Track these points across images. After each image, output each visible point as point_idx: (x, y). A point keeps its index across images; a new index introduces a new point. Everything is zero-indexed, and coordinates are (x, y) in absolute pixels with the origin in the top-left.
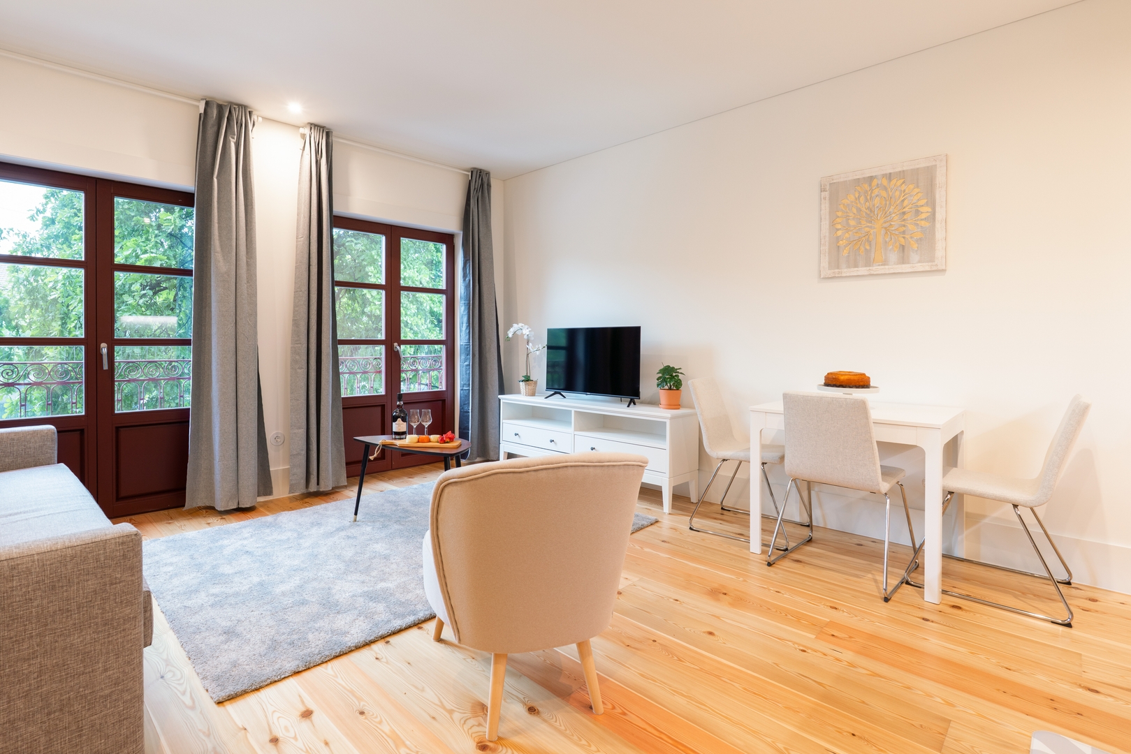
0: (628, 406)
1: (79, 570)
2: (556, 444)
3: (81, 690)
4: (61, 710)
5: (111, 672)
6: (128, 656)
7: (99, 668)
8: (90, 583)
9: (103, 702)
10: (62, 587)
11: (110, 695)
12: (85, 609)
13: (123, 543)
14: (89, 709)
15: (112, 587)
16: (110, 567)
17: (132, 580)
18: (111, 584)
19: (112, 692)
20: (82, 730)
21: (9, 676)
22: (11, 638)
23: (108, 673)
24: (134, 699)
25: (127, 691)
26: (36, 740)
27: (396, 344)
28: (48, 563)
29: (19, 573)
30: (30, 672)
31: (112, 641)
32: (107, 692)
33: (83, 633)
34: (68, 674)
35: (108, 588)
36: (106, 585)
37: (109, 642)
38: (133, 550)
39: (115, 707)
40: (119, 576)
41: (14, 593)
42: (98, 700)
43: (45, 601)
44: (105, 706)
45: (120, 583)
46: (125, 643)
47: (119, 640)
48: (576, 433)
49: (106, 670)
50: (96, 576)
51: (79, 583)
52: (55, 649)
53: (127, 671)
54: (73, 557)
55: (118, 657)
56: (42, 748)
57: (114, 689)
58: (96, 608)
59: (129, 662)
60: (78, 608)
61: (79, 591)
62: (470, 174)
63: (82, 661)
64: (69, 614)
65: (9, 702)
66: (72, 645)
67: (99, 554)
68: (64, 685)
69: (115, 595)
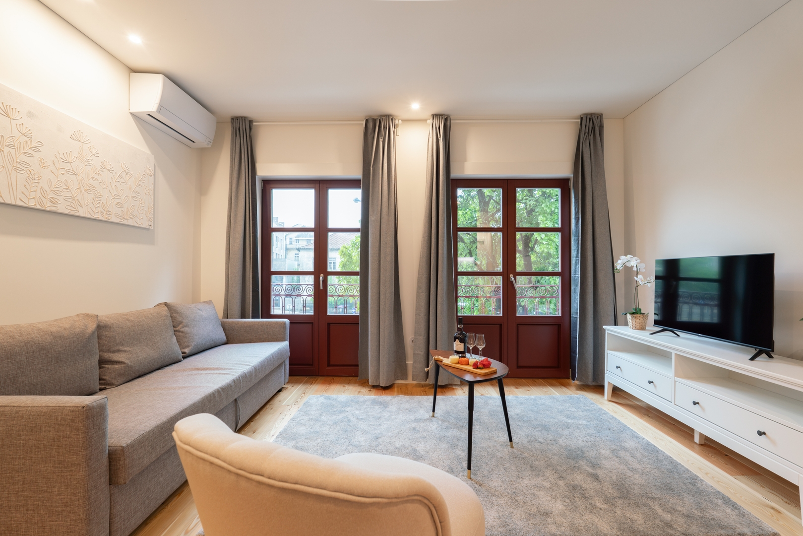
0: (752, 359)
1: (46, 423)
2: (655, 386)
3: (45, 502)
4: (34, 511)
5: (63, 497)
6: (74, 489)
7: (55, 491)
8: (51, 433)
9: (57, 515)
10: (36, 431)
11: (62, 512)
12: (48, 449)
13: (73, 411)
14: (49, 516)
15: (64, 439)
16: (63, 425)
17: (77, 438)
18: (64, 437)
19: (63, 510)
20: (45, 529)
21: (9, 478)
22: (10, 455)
23: (61, 497)
24: (78, 520)
25: (73, 513)
26: (20, 524)
27: (511, 276)
28: (33, 414)
29: (18, 416)
30: (19, 480)
31: (63, 476)
32: (60, 509)
33: (47, 465)
34: (38, 489)
35: (61, 439)
36: (60, 437)
37: (62, 476)
38: (79, 417)
39: (65, 521)
40: (69, 433)
41: (14, 428)
42: (54, 512)
43: (27, 438)
44: (59, 519)
45: (69, 438)
46: (72, 480)
47: (68, 477)
48: (677, 379)
49: (59, 494)
50: (55, 429)
51: (45, 432)
52: (31, 470)
53: (73, 499)
54: (45, 414)
55: (67, 488)
56: (23, 530)
57: (64, 509)
58: (54, 450)
59: (74, 494)
60: (44, 448)
61: (45, 437)
62: (579, 121)
63: (46, 484)
64: (39, 450)
65: (8, 494)
66: (40, 471)
67: (58, 416)
68: (36, 495)
69: (66, 445)
